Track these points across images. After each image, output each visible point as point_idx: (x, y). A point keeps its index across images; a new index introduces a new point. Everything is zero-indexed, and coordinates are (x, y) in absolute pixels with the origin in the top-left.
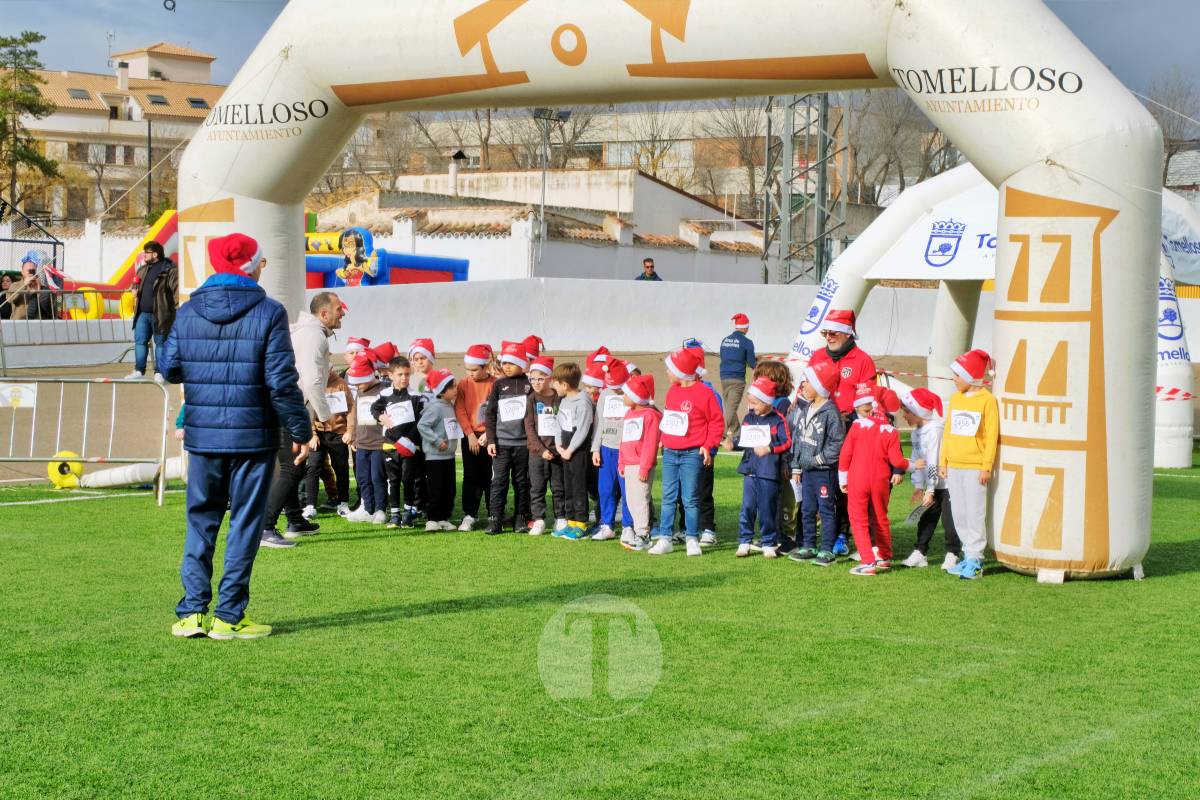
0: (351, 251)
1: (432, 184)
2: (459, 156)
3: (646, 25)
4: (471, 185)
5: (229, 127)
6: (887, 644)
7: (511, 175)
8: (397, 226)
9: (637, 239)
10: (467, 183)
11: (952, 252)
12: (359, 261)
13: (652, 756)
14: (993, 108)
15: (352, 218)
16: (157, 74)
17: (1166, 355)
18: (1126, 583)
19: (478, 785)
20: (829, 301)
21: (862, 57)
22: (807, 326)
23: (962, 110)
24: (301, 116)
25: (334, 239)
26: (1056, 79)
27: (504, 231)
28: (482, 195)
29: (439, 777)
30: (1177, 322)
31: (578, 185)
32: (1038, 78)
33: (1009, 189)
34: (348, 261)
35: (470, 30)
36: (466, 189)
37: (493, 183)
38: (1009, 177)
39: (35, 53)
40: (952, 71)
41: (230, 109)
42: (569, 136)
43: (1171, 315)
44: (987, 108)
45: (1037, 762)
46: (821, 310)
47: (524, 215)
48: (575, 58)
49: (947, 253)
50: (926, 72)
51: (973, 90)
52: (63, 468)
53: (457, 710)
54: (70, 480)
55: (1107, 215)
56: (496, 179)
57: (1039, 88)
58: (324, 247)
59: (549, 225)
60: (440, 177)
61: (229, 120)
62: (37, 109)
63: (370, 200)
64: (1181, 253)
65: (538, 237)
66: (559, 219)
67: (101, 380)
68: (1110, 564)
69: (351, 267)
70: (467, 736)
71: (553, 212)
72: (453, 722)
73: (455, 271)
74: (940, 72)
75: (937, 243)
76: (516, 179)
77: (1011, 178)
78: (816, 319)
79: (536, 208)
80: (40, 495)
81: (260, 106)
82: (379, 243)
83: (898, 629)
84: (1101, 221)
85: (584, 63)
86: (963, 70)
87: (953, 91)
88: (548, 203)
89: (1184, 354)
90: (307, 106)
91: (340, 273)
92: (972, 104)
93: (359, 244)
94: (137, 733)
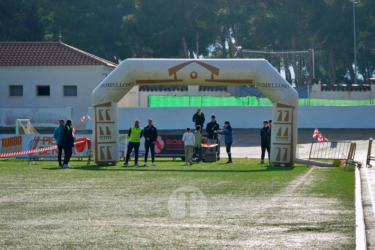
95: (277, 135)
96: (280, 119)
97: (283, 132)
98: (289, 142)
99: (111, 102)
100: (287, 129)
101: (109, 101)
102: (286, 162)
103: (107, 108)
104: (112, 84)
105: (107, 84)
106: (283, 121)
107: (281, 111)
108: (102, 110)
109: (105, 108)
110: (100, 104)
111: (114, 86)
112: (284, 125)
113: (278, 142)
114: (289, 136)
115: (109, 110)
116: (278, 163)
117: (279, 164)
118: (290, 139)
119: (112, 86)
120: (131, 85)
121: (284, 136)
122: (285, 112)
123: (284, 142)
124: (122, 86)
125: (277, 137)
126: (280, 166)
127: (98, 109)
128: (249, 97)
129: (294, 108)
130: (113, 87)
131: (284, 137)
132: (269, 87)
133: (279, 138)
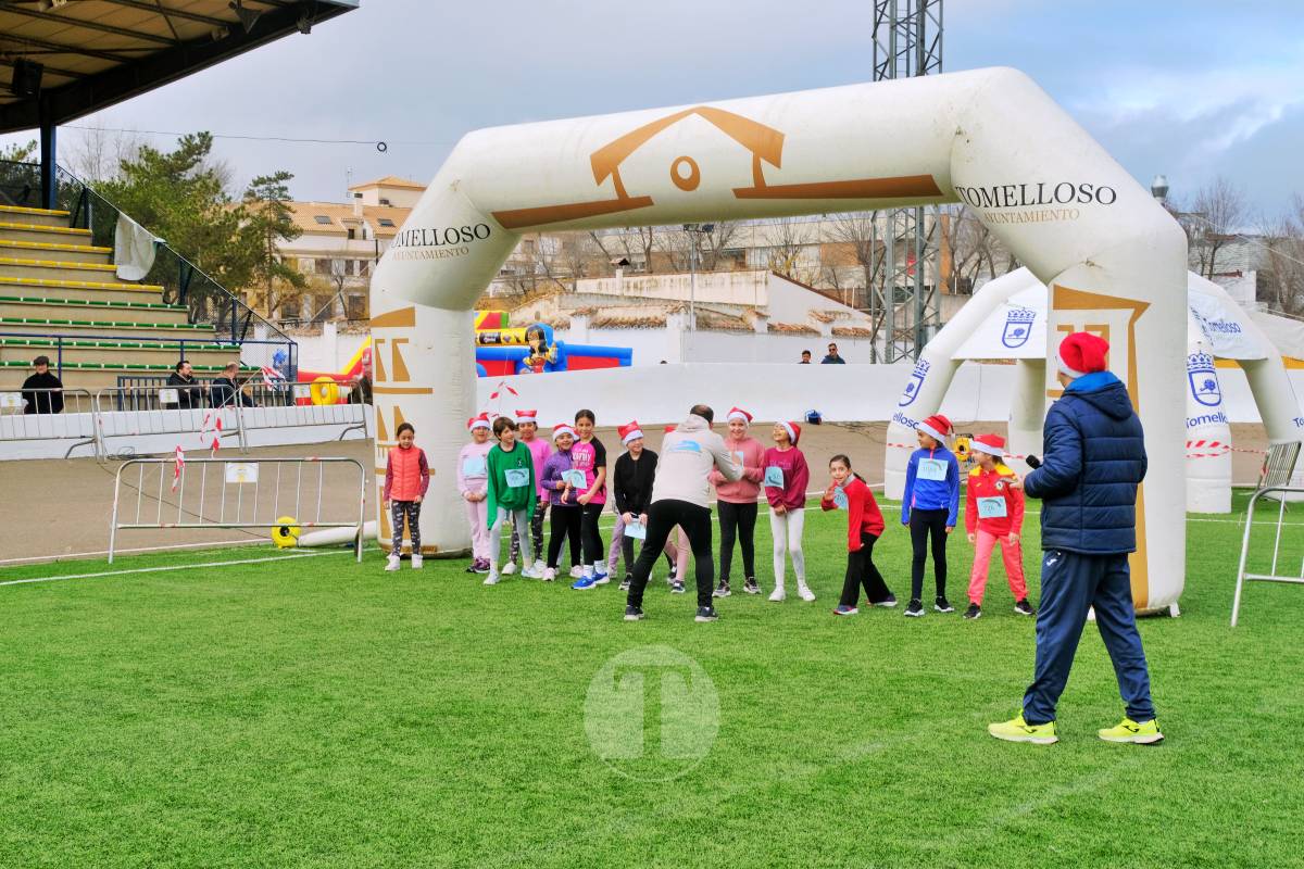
0: (535, 343)
1: (604, 286)
2: (624, 263)
3: (750, 154)
4: (635, 286)
5: (410, 248)
6: (950, 680)
7: (668, 277)
8: (574, 322)
9: (771, 328)
10: (632, 285)
11: (1024, 336)
12: (543, 350)
13: (730, 788)
14: (1040, 218)
15: (537, 316)
16: (385, 202)
17: (1207, 419)
18: (1163, 620)
19: (575, 819)
20: (922, 379)
21: (930, 177)
22: (906, 400)
23: (1015, 220)
24: (468, 238)
25: (521, 333)
26: (1093, 193)
27: (662, 324)
28: (645, 294)
29: (543, 811)
30: (1215, 391)
31: (723, 284)
32: (1078, 193)
33: (1056, 287)
34: (533, 351)
35: (604, 165)
36: (632, 289)
37: (653, 283)
38: (1055, 276)
39: (285, 189)
40: (1005, 188)
41: (411, 234)
42: (716, 242)
43: (1210, 385)
44: (1035, 219)
45: (1067, 791)
46: (916, 386)
47: (676, 311)
48: (691, 184)
49: (1021, 336)
50: (983, 189)
51: (1023, 204)
52: (284, 531)
53: (570, 748)
54: (289, 541)
55: (1140, 308)
56: (656, 281)
57: (1079, 200)
58: (513, 340)
59: (698, 318)
60: (610, 281)
61: (410, 243)
62: (288, 232)
63: (551, 301)
64: (1218, 333)
65: (689, 328)
66: (706, 313)
67: (311, 459)
68: (1149, 604)
69: (535, 356)
70: (575, 771)
71: (702, 307)
72: (565, 758)
73: (619, 358)
74: (995, 189)
75: (1012, 328)
76: (672, 281)
77: (1058, 278)
78: (912, 394)
79: (687, 305)
80: (264, 554)
81: (435, 230)
82: (558, 336)
83: (962, 666)
84: (1135, 313)
85: (698, 189)
86: (1014, 187)
87: (1007, 205)
88: (696, 299)
89: (1221, 417)
90: (472, 230)
91: (527, 360)
92: (1023, 215)
93: (541, 336)
94: (296, 771)
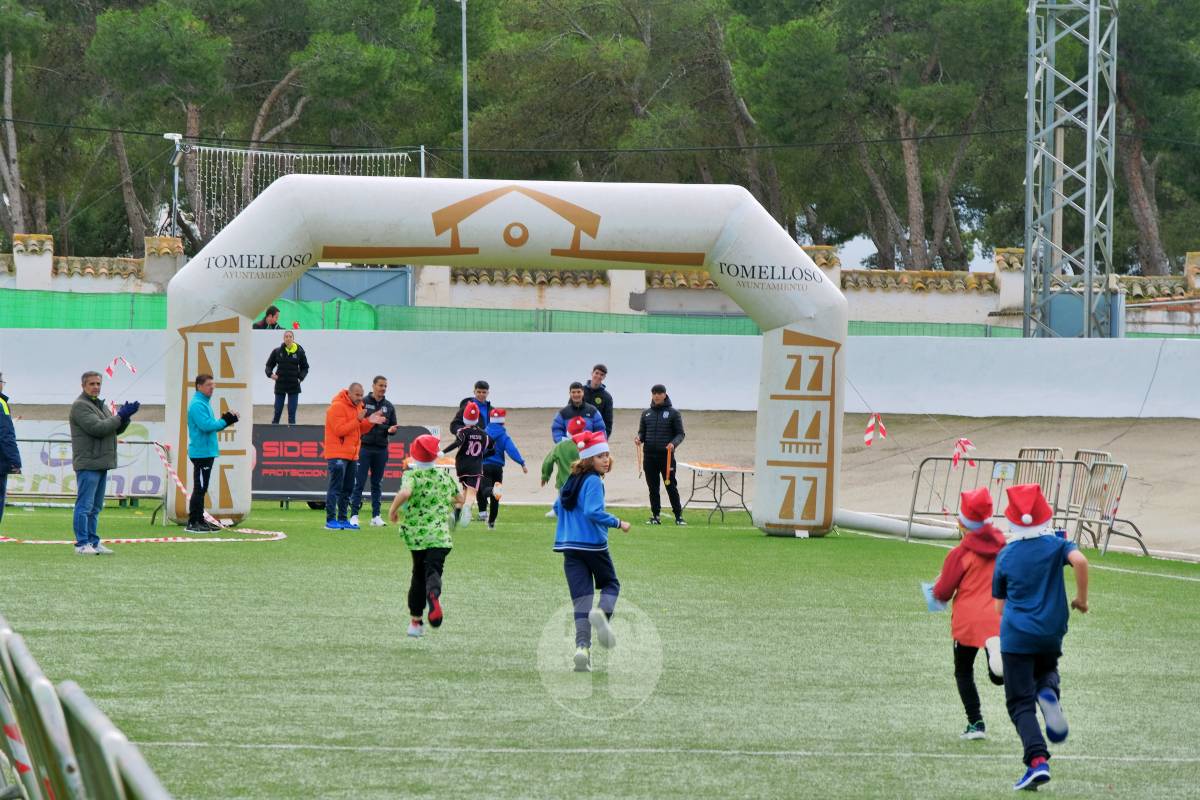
95: (784, 436)
96: (794, 381)
97: (804, 426)
98: (823, 458)
99: (238, 318)
100: (818, 415)
101: (232, 315)
102: (812, 523)
103: (226, 337)
104: (245, 259)
105: (228, 258)
106: (803, 390)
107: (799, 358)
108: (211, 344)
109: (218, 338)
110: (204, 322)
111: (251, 264)
112: (809, 404)
113: (786, 457)
114: (823, 439)
115: (232, 344)
116: (787, 526)
117: (789, 531)
118: (824, 448)
119: (245, 264)
120: (305, 261)
121: (806, 437)
122: (811, 361)
123: (806, 457)
124: (277, 263)
125: (783, 443)
126: (794, 536)
127: (194, 338)
128: (340, 302)
129: (837, 346)
130: (249, 266)
131: (809, 441)
132: (760, 277)
133: (791, 444)
